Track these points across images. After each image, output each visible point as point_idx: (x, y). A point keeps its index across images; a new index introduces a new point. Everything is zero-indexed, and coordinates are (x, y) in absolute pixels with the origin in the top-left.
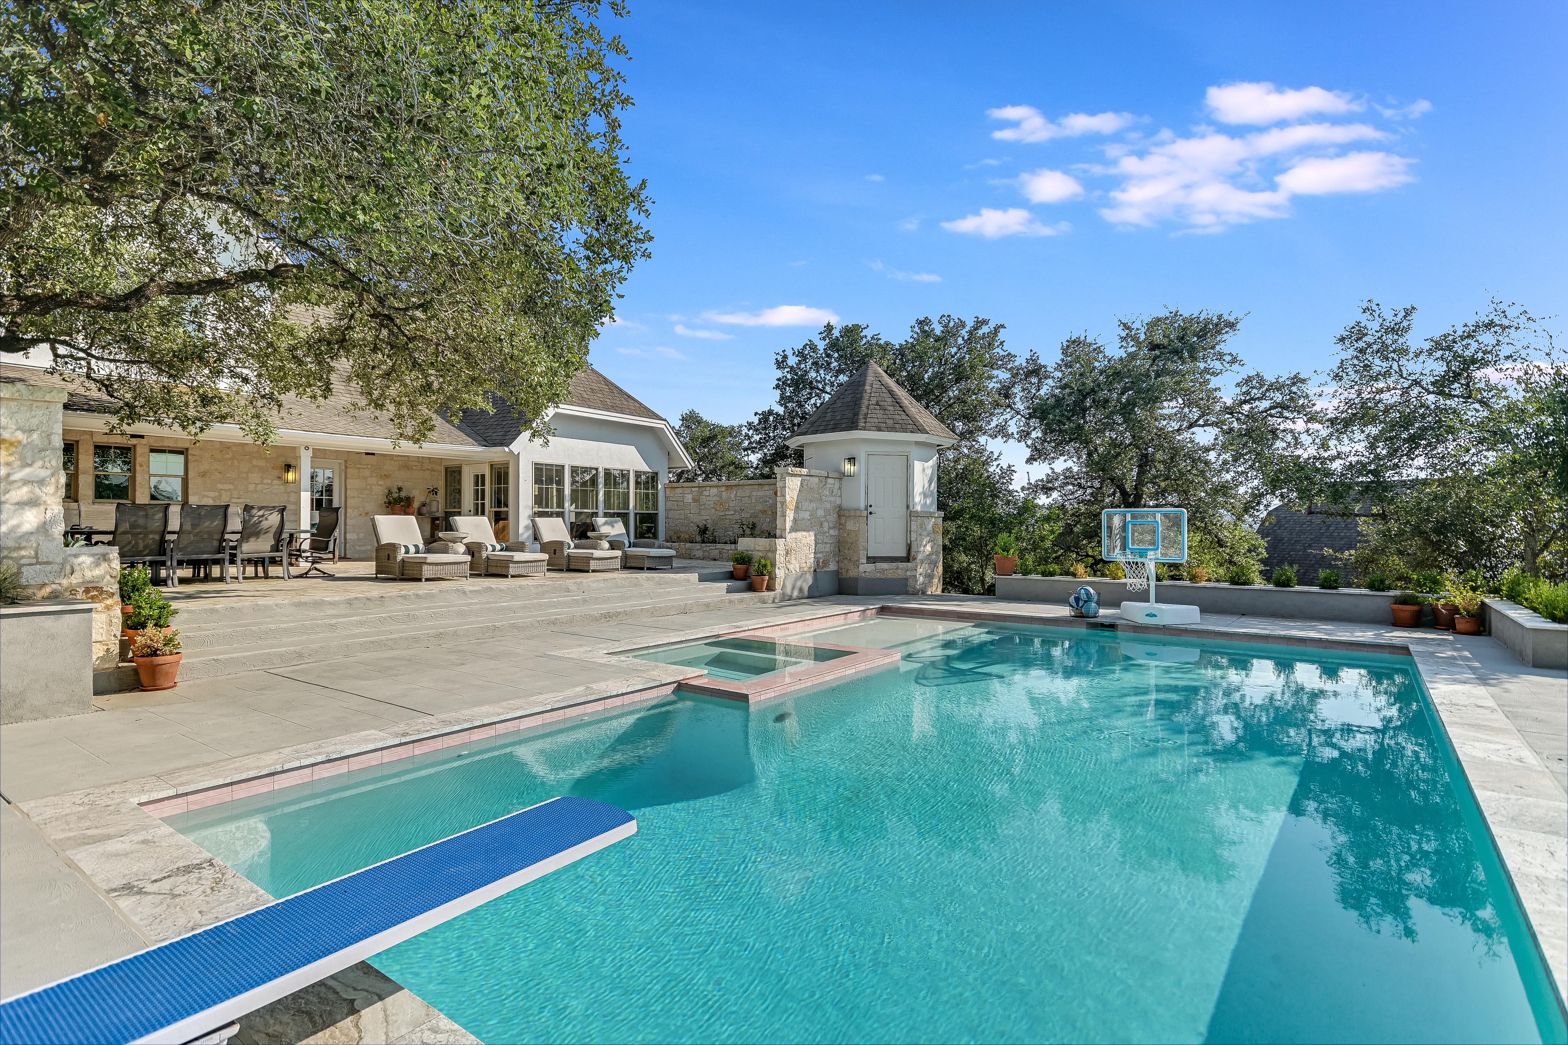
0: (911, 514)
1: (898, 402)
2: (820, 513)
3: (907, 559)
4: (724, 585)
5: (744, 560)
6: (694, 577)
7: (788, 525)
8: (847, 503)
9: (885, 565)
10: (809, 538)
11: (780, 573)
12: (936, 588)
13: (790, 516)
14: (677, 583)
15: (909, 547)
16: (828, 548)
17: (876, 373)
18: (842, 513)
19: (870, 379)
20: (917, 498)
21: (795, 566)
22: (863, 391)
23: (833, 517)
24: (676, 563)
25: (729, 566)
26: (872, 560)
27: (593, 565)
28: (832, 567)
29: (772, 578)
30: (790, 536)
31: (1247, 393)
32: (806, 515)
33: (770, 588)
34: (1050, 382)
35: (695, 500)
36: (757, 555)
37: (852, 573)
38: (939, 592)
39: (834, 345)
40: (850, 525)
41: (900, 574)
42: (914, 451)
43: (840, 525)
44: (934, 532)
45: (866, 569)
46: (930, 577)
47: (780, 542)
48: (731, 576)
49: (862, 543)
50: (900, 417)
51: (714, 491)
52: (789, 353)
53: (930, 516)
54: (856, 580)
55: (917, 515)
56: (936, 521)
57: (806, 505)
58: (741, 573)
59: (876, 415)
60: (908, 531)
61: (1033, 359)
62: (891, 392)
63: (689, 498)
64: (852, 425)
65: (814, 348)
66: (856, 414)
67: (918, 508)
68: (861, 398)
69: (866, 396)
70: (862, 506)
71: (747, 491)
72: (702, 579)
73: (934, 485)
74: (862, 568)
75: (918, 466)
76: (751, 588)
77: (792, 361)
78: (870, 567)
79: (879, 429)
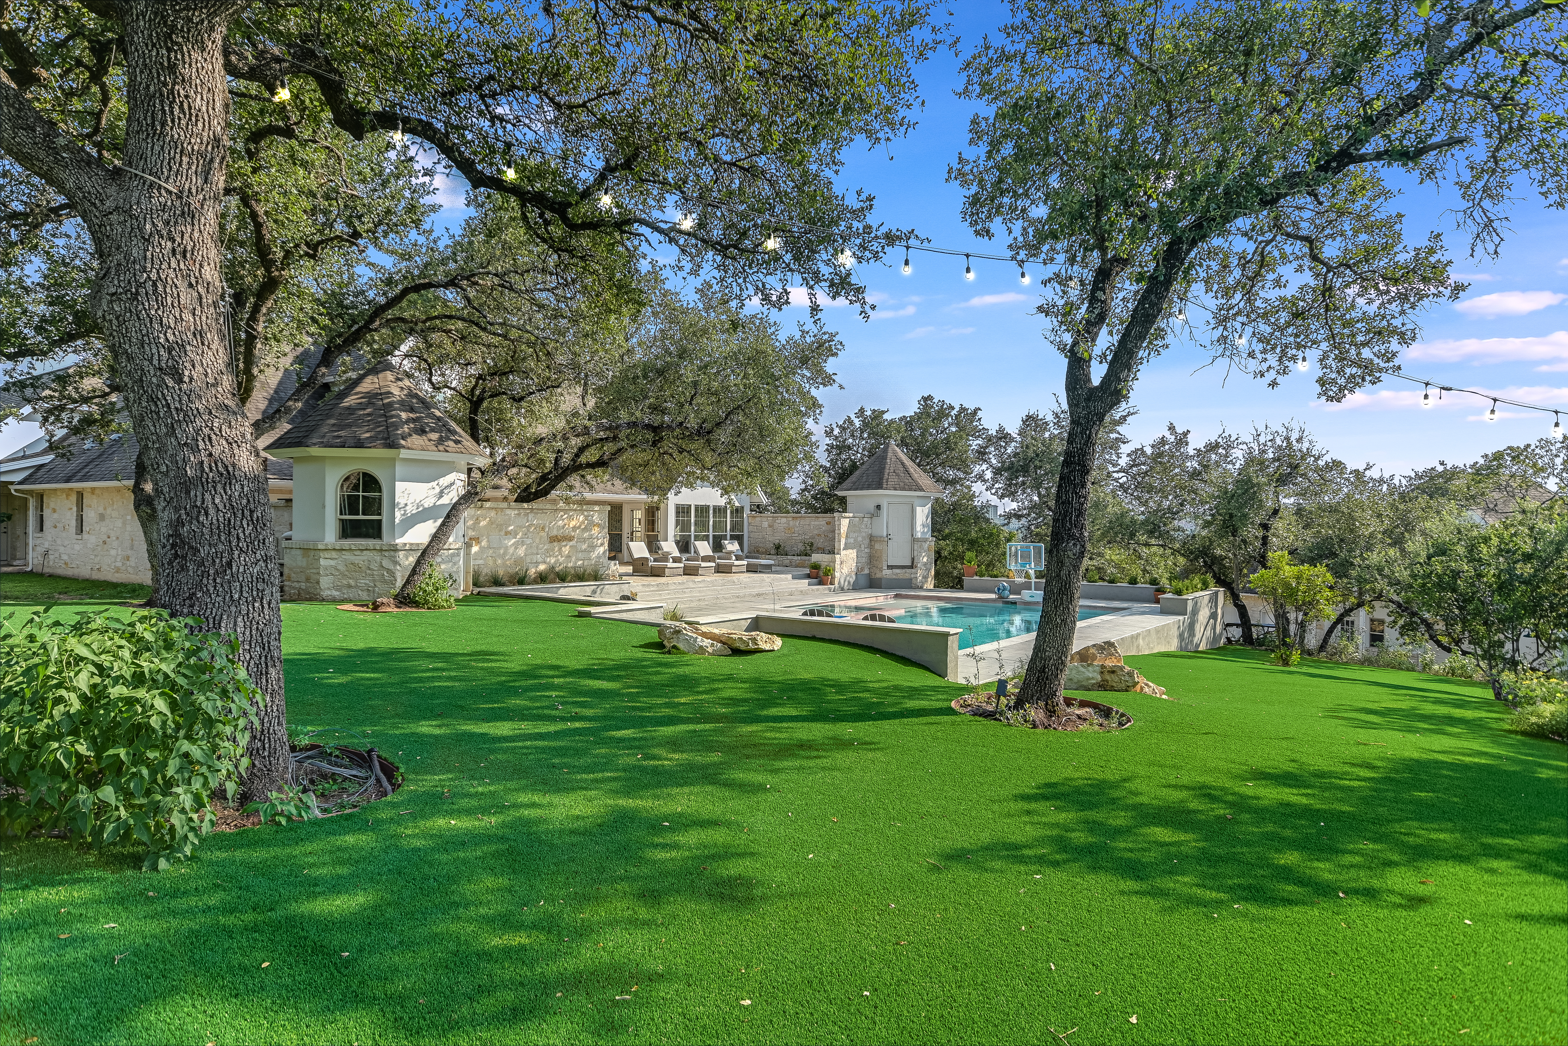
0: (914, 540)
1: (907, 471)
2: (860, 539)
3: (911, 567)
4: (807, 581)
5: (816, 567)
6: (790, 576)
7: (842, 546)
8: (876, 533)
9: (898, 571)
10: (852, 554)
11: (837, 574)
12: (930, 584)
13: (843, 541)
14: (782, 580)
15: (913, 559)
16: (864, 560)
17: (894, 450)
18: (872, 539)
19: (890, 454)
20: (919, 528)
21: (845, 571)
22: (885, 463)
23: (867, 541)
24: (774, 568)
25: (807, 571)
26: (890, 567)
27: (734, 569)
28: (866, 571)
29: (833, 578)
30: (843, 553)
31: (1134, 460)
32: (852, 540)
33: (831, 584)
34: (1013, 444)
35: (770, 526)
36: (823, 565)
37: (878, 576)
38: (932, 587)
39: (866, 424)
40: (877, 546)
41: (907, 576)
42: (916, 502)
43: (871, 546)
44: (929, 550)
45: (887, 573)
46: (925, 577)
47: (837, 556)
48: (808, 576)
49: (884, 558)
50: (908, 481)
51: (784, 520)
52: (834, 426)
53: (925, 540)
54: (880, 579)
55: (918, 540)
56: (931, 543)
57: (851, 535)
58: (814, 575)
59: (893, 480)
60: (913, 550)
61: (1001, 430)
62: (903, 464)
63: (765, 524)
64: (879, 486)
65: (851, 422)
66: (881, 479)
67: (919, 535)
68: (884, 468)
69: (887, 466)
70: (885, 534)
71: (807, 521)
72: (794, 578)
73: (929, 519)
74: (884, 572)
75: (919, 509)
76: (821, 583)
77: (836, 431)
78: (889, 572)
79: (895, 489)
